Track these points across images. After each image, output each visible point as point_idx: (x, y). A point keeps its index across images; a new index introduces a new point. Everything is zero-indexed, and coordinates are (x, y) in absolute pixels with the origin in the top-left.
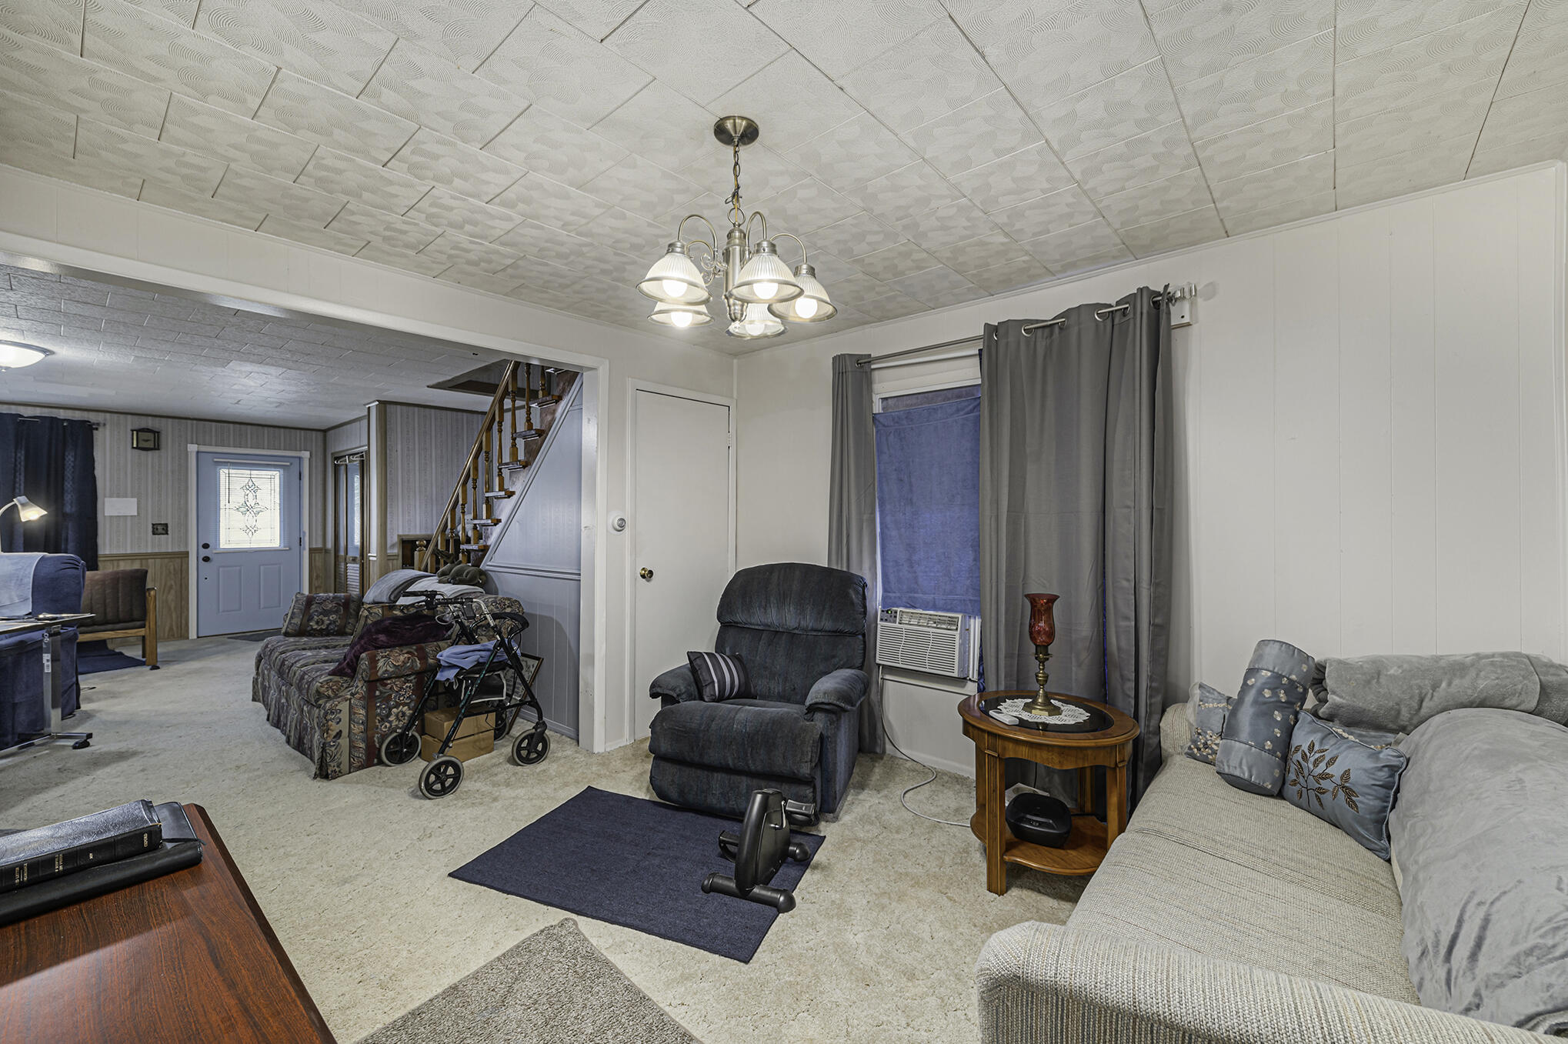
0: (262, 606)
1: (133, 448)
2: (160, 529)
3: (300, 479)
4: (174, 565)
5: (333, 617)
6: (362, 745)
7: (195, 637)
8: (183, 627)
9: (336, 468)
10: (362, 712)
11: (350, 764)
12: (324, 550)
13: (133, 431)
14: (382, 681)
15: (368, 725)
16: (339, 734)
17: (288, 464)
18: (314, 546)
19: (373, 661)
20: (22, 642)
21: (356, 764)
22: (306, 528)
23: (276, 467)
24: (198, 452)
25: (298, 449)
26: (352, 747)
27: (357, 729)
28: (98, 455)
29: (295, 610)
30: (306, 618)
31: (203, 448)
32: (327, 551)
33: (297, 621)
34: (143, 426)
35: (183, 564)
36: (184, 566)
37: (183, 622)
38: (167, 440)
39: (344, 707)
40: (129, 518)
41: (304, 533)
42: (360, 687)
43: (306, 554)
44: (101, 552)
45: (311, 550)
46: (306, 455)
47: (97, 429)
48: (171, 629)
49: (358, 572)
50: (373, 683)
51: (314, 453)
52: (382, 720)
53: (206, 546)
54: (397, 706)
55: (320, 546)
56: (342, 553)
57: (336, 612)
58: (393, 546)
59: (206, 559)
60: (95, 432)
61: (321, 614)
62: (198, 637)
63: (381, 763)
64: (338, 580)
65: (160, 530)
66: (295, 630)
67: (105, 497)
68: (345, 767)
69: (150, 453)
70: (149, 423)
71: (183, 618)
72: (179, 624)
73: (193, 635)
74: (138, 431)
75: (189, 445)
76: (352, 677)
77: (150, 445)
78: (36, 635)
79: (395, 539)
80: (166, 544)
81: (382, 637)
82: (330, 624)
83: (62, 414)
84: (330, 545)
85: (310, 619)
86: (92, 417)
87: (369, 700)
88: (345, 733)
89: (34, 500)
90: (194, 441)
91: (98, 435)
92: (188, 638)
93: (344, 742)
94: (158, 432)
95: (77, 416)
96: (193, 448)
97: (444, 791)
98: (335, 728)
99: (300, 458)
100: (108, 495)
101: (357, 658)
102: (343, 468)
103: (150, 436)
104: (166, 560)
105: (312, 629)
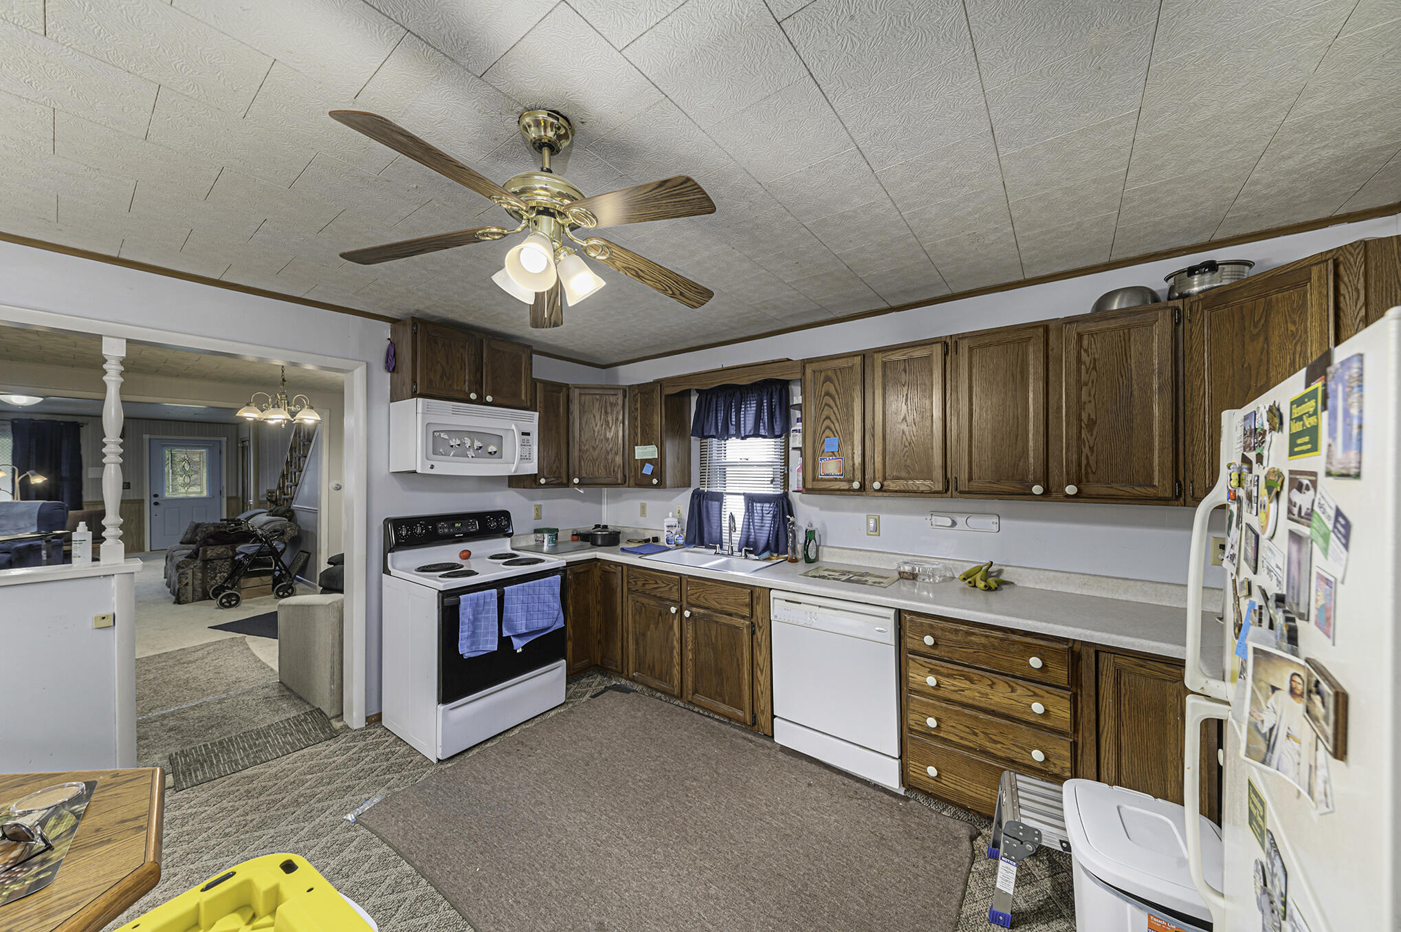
2: (125, 485)
3: (220, 454)
4: (134, 508)
6: (200, 590)
7: (149, 550)
8: (140, 544)
9: (243, 448)
10: (200, 575)
11: (193, 598)
12: (237, 498)
14: (211, 560)
15: (203, 581)
16: (187, 584)
17: (212, 445)
19: (205, 552)
20: (30, 545)
21: (196, 598)
22: (224, 484)
23: (203, 447)
24: (150, 439)
26: (194, 590)
27: (197, 582)
28: (83, 442)
31: (152, 437)
33: (188, 536)
35: (141, 507)
37: (141, 541)
38: (129, 432)
39: (190, 572)
41: (223, 487)
42: (198, 563)
43: (224, 500)
44: (84, 499)
45: (228, 498)
46: (224, 439)
48: (133, 546)
50: (206, 561)
51: (230, 438)
52: (212, 579)
53: (156, 496)
54: (220, 573)
55: (234, 495)
56: (246, 500)
58: (263, 496)
59: (156, 504)
60: (81, 428)
62: (151, 550)
63: (210, 599)
67: (88, 466)
68: (190, 598)
71: (141, 539)
72: (138, 543)
73: (147, 549)
75: (144, 435)
76: (196, 559)
78: (39, 542)
79: (265, 492)
80: (129, 495)
81: (211, 540)
83: (59, 418)
84: (240, 495)
85: (197, 535)
86: (79, 420)
87: (204, 569)
88: (190, 583)
89: (39, 471)
90: (148, 432)
91: (83, 431)
92: (144, 551)
93: (190, 588)
95: (69, 419)
96: (146, 437)
97: (231, 606)
98: (185, 581)
99: (220, 441)
100: (90, 465)
101: (198, 550)
102: (246, 448)
104: (129, 505)
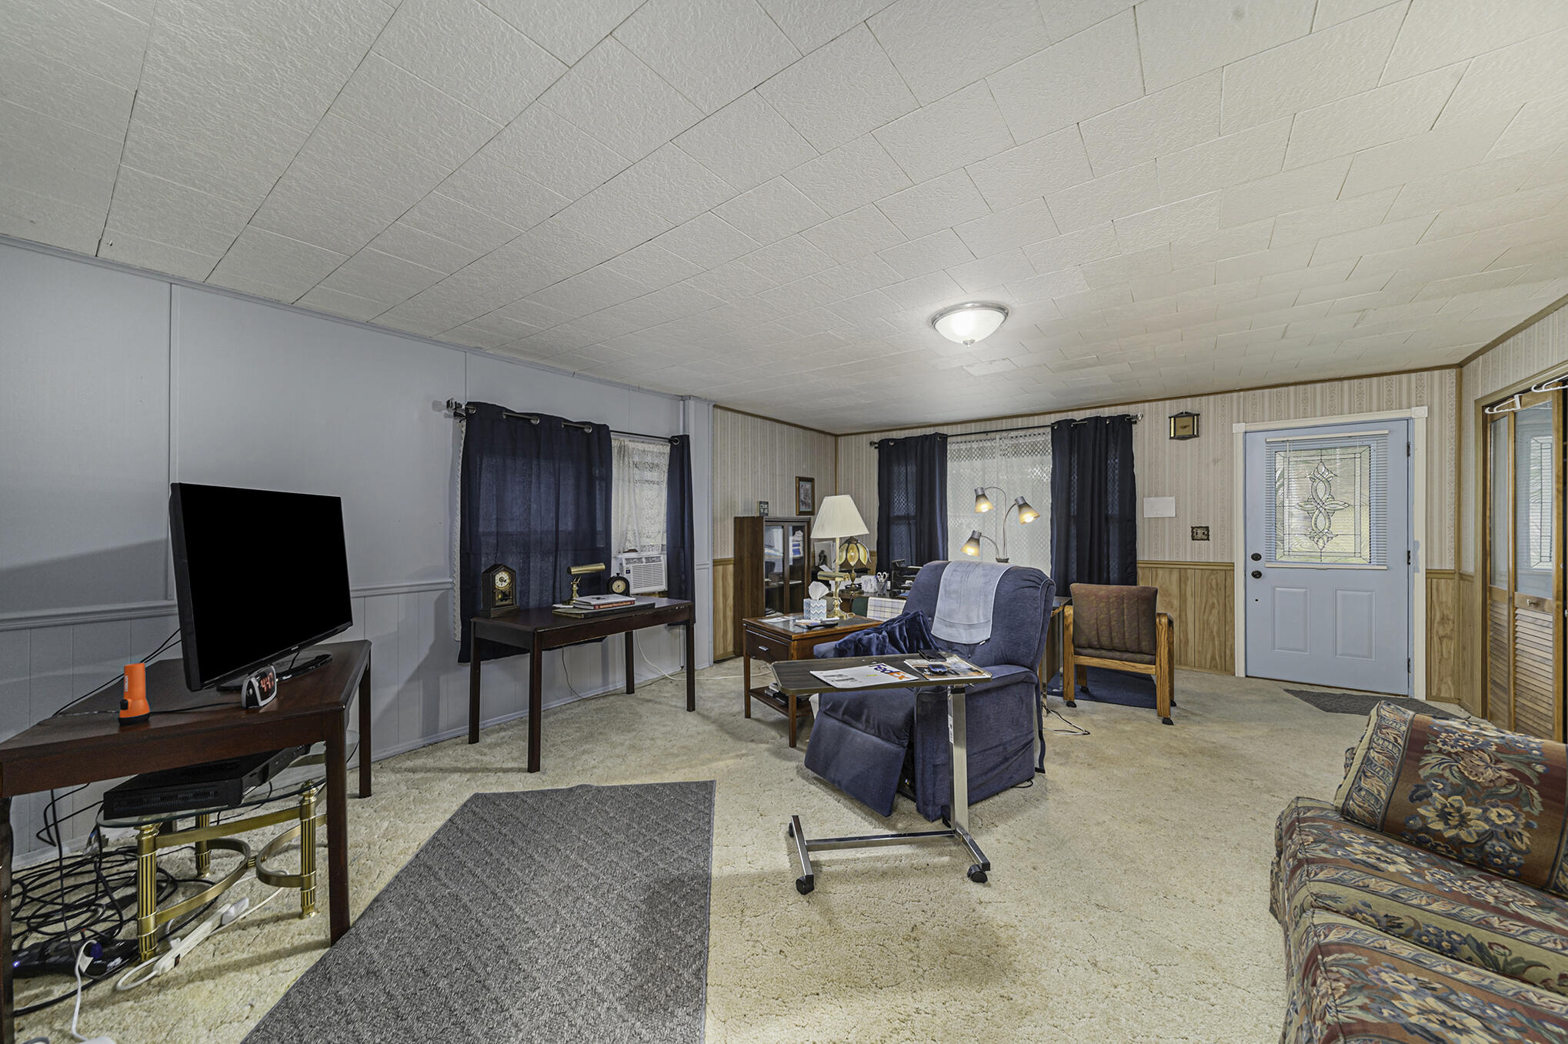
0: (1339, 652)
1: (1171, 438)
2: (1201, 533)
3: (1408, 455)
4: (1216, 579)
5: (1502, 815)
7: (1243, 675)
8: (1227, 659)
9: (1488, 423)
12: (1459, 576)
13: (1170, 418)
17: (1387, 432)
18: (1436, 567)
22: (1419, 534)
24: (1245, 432)
25: (1405, 402)
28: (1137, 449)
29: (1372, 754)
30: (1405, 790)
31: (1252, 426)
32: (1462, 577)
33: (1378, 786)
34: (1182, 410)
35: (1228, 578)
36: (1229, 581)
37: (1228, 652)
38: (1207, 424)
40: (1167, 520)
41: (1416, 544)
43: (1420, 580)
44: (1140, 557)
45: (1430, 574)
46: (1420, 413)
47: (1136, 422)
48: (1213, 658)
49: (1550, 631)
51: (1436, 408)
53: (1256, 557)
55: (1449, 565)
56: (1502, 584)
57: (1515, 801)
59: (1257, 575)
60: (1133, 426)
61: (1456, 790)
62: (1247, 676)
64: (1490, 633)
65: (1200, 535)
66: (1372, 814)
67: (1144, 497)
69: (1189, 441)
70: (1188, 405)
71: (1228, 647)
72: (1223, 655)
73: (1240, 672)
74: (1175, 417)
75: (1234, 425)
77: (1187, 432)
80: (1206, 553)
82: (1491, 835)
83: (1107, 412)
84: (1472, 564)
85: (1421, 796)
86: (1131, 409)
90: (1241, 420)
91: (1136, 429)
92: (1235, 675)
94: (1198, 415)
95: (1115, 410)
96: (1239, 428)
99: (1407, 419)
100: (1146, 494)
102: (1504, 425)
103: (1188, 420)
104: (1208, 572)
105: (1426, 829)
